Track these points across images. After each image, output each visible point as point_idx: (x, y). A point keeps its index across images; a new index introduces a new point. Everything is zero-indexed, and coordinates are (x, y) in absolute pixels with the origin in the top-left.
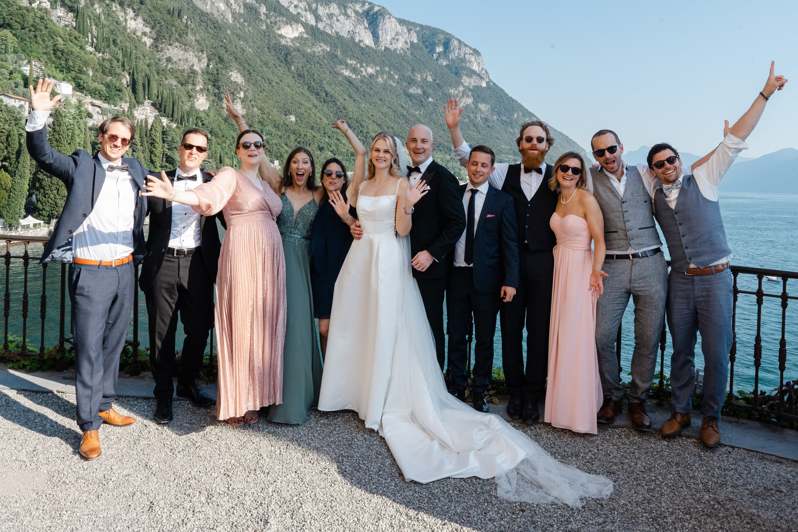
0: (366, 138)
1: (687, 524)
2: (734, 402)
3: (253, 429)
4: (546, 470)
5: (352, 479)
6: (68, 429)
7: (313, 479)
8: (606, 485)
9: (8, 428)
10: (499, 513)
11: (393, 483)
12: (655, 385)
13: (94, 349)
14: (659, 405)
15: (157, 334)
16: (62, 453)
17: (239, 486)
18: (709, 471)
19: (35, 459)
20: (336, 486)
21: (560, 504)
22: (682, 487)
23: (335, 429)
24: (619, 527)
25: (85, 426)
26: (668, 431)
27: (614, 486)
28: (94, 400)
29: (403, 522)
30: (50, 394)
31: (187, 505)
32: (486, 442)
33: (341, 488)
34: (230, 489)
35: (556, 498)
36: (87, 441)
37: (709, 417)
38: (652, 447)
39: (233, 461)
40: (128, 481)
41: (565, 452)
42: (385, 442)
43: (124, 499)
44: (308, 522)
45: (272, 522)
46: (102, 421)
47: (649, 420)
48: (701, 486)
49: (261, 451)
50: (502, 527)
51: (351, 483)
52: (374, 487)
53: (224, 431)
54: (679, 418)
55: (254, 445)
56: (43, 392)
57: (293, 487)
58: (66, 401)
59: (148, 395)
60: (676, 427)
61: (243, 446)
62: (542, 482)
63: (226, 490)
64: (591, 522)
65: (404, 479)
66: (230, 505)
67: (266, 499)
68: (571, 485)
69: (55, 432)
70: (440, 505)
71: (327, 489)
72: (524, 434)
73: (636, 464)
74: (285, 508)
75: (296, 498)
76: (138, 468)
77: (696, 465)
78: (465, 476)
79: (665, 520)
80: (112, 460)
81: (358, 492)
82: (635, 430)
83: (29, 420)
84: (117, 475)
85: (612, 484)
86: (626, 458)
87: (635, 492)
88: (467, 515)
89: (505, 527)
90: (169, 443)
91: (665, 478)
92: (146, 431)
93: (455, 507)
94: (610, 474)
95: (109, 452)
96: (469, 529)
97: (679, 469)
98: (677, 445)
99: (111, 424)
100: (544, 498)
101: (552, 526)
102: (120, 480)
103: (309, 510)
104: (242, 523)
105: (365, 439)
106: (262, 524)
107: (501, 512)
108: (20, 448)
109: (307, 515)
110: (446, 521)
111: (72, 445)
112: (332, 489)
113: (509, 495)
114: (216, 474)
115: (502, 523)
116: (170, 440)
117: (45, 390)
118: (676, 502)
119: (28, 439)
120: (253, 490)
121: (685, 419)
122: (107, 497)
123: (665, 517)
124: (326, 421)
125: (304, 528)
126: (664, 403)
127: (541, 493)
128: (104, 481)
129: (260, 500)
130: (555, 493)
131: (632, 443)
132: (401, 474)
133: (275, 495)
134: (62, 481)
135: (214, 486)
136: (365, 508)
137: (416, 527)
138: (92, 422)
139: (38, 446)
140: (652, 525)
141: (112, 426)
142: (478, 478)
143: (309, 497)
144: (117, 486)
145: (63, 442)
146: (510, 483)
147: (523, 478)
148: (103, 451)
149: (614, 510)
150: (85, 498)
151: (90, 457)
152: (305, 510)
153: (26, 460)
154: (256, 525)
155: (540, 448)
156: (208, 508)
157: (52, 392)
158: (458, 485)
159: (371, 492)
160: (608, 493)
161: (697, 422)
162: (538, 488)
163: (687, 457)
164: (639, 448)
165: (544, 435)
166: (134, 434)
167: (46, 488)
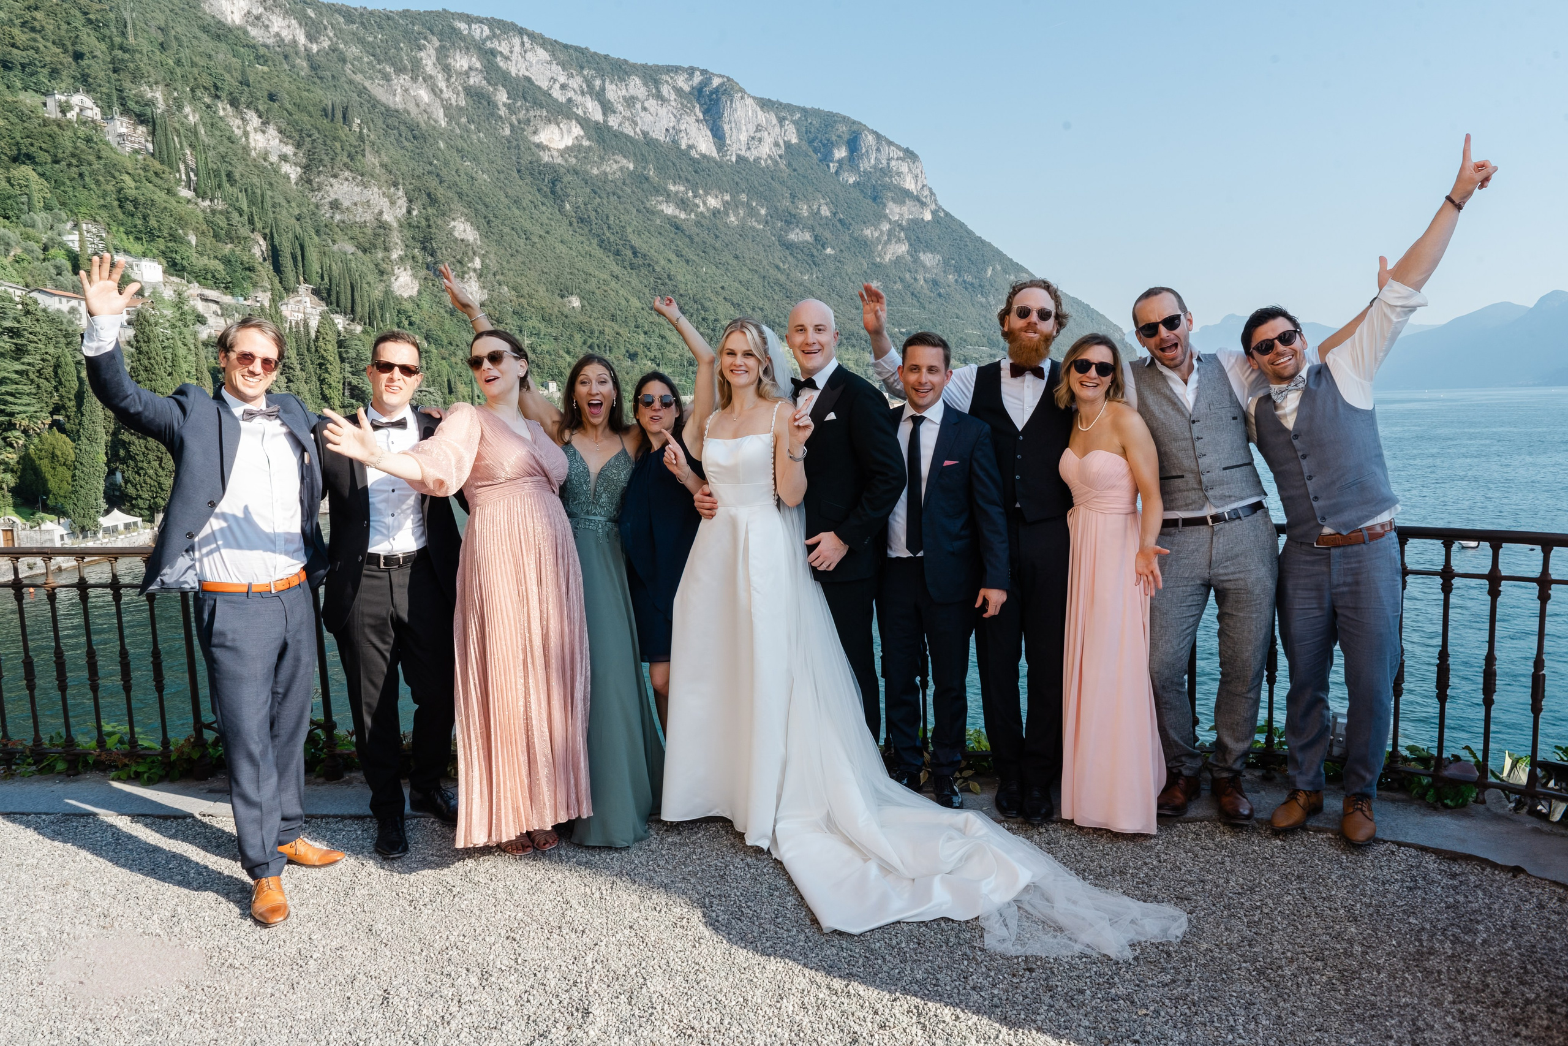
0: (714, 330)
1: (1318, 977)
2: (1400, 765)
3: (550, 860)
4: (1069, 900)
5: (729, 934)
6: (228, 876)
7: (661, 936)
8: (1175, 920)
9: (123, 881)
10: (988, 976)
11: (802, 937)
12: (1259, 745)
13: (256, 738)
14: (1267, 779)
15: (364, 707)
16: (222, 917)
17: (534, 956)
18: (1356, 886)
19: (177, 930)
20: (703, 946)
21: (1095, 955)
22: (1309, 916)
23: (694, 852)
24: (1200, 988)
25: (257, 870)
26: (1282, 822)
27: (1190, 921)
28: (267, 826)
29: (823, 1000)
30: (189, 820)
31: (448, 992)
32: (960, 860)
33: (711, 949)
34: (520, 961)
35: (1088, 946)
36: (262, 896)
37: (1354, 795)
38: (1254, 851)
39: (520, 915)
40: (341, 957)
41: (1101, 867)
42: (784, 869)
43: (338, 988)
44: (659, 1008)
45: (596, 1013)
46: (285, 860)
47: (1248, 806)
48: (1342, 911)
49: (568, 895)
50: (996, 999)
51: (729, 940)
52: (768, 944)
53: (500, 865)
54: (1302, 799)
55: (554, 887)
56: (176, 818)
57: (629, 953)
58: (219, 830)
59: (360, 812)
60: (1296, 814)
61: (535, 889)
62: (1063, 921)
63: (512, 963)
64: (1150, 982)
65: (820, 929)
66: (522, 987)
67: (584, 975)
68: (1113, 923)
69: (205, 883)
70: (885, 968)
71: (688, 953)
72: (1028, 842)
73: (1227, 882)
74: (617, 987)
75: (635, 970)
76: (356, 936)
77: (1333, 877)
78: (927, 919)
79: (1280, 972)
80: (310, 924)
81: (742, 955)
82: (1225, 824)
83: (157, 865)
84: (321, 949)
85: (1184, 917)
86: (1209, 871)
87: (1226, 929)
88: (934, 982)
89: (1000, 999)
90: (405, 891)
91: (1278, 901)
92: (364, 873)
93: (912, 970)
94: (1180, 899)
95: (303, 912)
96: (938, 1005)
97: (1304, 885)
98: (1298, 846)
99: (302, 865)
100: (1066, 946)
101: (1082, 992)
102: (327, 957)
103: (659, 988)
104: (544, 1016)
105: (748, 864)
106: (580, 1016)
107: (992, 974)
108: (149, 913)
109: (655, 997)
110: (898, 994)
111: (237, 902)
112: (696, 952)
113: (1005, 945)
114: (493, 939)
115: (996, 992)
116: (407, 886)
117: (177, 814)
118: (1299, 940)
119: (160, 897)
120: (559, 962)
121: (1313, 799)
122: (308, 986)
123: (1280, 967)
124: (677, 839)
125: (653, 1018)
126: (1277, 775)
127: (1061, 939)
128: (300, 960)
129: (572, 977)
130: (1086, 938)
131: (1220, 847)
132: (815, 921)
133: (598, 967)
134: (227, 964)
135: (491, 957)
136: (755, 980)
137: (845, 1007)
138: (267, 864)
139: (179, 909)
140: (1258, 981)
141: (304, 868)
142: (949, 919)
143: (656, 967)
144: (323, 968)
145: (220, 899)
146: (1006, 925)
147: (1028, 916)
148: (292, 909)
149: (1190, 960)
150: (269, 990)
151: (271, 921)
152: (652, 989)
153: (161, 933)
154: (569, 1018)
155: (1056, 864)
156: (485, 995)
157: (192, 816)
158: (916, 933)
159: (764, 953)
160: (1179, 933)
161: (1334, 804)
162: (1055, 930)
163: (1317, 865)
164: (1232, 855)
165: (1064, 842)
166: (343, 878)
167: (201, 977)
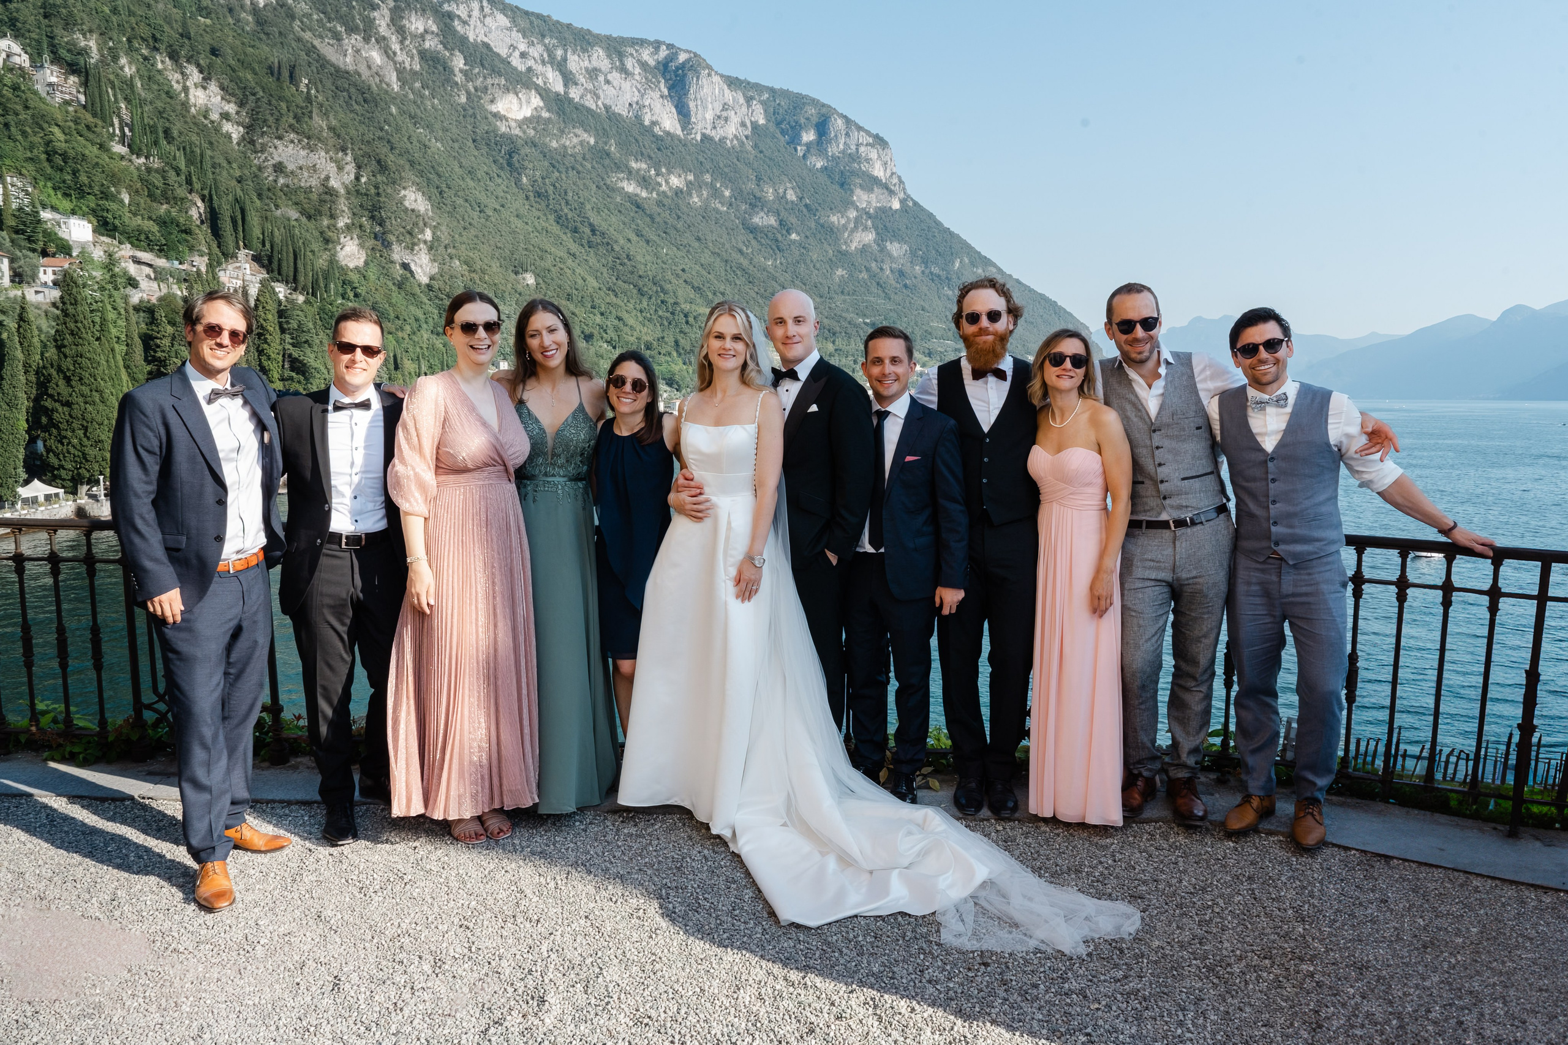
1: (1265, 974)
3: (504, 849)
4: (1024, 896)
5: (686, 925)
6: (170, 860)
7: (617, 927)
8: (1128, 917)
9: (59, 864)
10: (944, 970)
11: (759, 929)
12: (1214, 749)
13: (209, 720)
14: (1221, 782)
15: (319, 690)
16: (165, 901)
17: (489, 944)
18: (1305, 888)
19: (117, 913)
20: (660, 937)
21: (1050, 951)
22: (1258, 916)
23: (650, 844)
24: (1151, 984)
25: (203, 855)
26: (1235, 825)
27: (1143, 919)
28: (216, 810)
29: (780, 991)
30: (127, 803)
31: (400, 979)
32: (918, 855)
33: (668, 940)
34: (473, 949)
35: (1043, 942)
36: (207, 881)
37: (1307, 799)
38: (1207, 852)
39: (474, 903)
40: (289, 943)
41: (1057, 865)
42: (741, 862)
43: (287, 974)
44: (615, 997)
45: (552, 1001)
46: (232, 844)
47: (1202, 807)
48: (1290, 912)
49: (522, 884)
50: (951, 992)
51: (686, 932)
52: (725, 936)
53: (453, 853)
54: (1255, 803)
55: (509, 876)
56: (114, 800)
57: (584, 942)
58: (160, 812)
59: (308, 798)
60: (1248, 817)
61: (488, 878)
62: (1018, 917)
63: (466, 951)
64: (1102, 978)
65: (777, 921)
66: (476, 975)
67: (539, 964)
68: (1067, 919)
69: (146, 866)
70: (842, 961)
71: (644, 943)
72: (986, 839)
73: (1180, 881)
74: (573, 976)
75: (591, 960)
76: (304, 922)
77: (1283, 879)
78: (884, 913)
79: (1229, 969)
80: (256, 910)
81: (699, 946)
82: (1179, 825)
83: (95, 847)
84: (269, 935)
85: (1139, 914)
86: (1162, 871)
87: (1178, 927)
88: (890, 975)
89: (956, 992)
90: (355, 878)
91: (1229, 901)
92: (311, 859)
93: (869, 963)
94: (1134, 898)
95: (250, 897)
96: (894, 997)
97: (1254, 886)
98: (1249, 848)
99: (246, 850)
100: (1021, 942)
101: (1035, 986)
102: (275, 942)
103: (616, 978)
104: (499, 1004)
105: (705, 857)
106: (535, 1004)
107: (948, 967)
108: (88, 896)
109: (611, 986)
110: (854, 986)
111: (180, 887)
112: (653, 943)
113: (961, 940)
114: (446, 926)
115: (951, 985)
116: (357, 872)
117: (117, 796)
118: (1248, 939)
119: (99, 880)
120: (514, 950)
121: (1266, 803)
122: (256, 971)
123: (1229, 965)
124: (633, 830)
125: (609, 1007)
126: (1232, 779)
127: (1016, 935)
128: (247, 946)
129: (527, 966)
130: (1040, 933)
131: (1174, 847)
132: (772, 914)
133: (553, 956)
134: (171, 948)
135: (444, 945)
136: (712, 971)
137: (802, 998)
139: (119, 892)
140: (1207, 978)
141: (249, 853)
142: (906, 914)
143: (612, 957)
144: (271, 953)
145: (162, 883)
146: (963, 921)
147: (984, 912)
148: (237, 895)
149: (1142, 957)
150: (216, 975)
151: (216, 906)
152: (608, 979)
153: (101, 917)
154: (524, 1006)
155: (1013, 861)
156: (438, 982)
157: (132, 798)
158: (873, 927)
159: (721, 944)
160: (1132, 930)
161: (1286, 808)
162: (1010, 926)
163: (1268, 867)
164: (1185, 856)
165: (1020, 840)
166: (290, 864)
167: (144, 961)
